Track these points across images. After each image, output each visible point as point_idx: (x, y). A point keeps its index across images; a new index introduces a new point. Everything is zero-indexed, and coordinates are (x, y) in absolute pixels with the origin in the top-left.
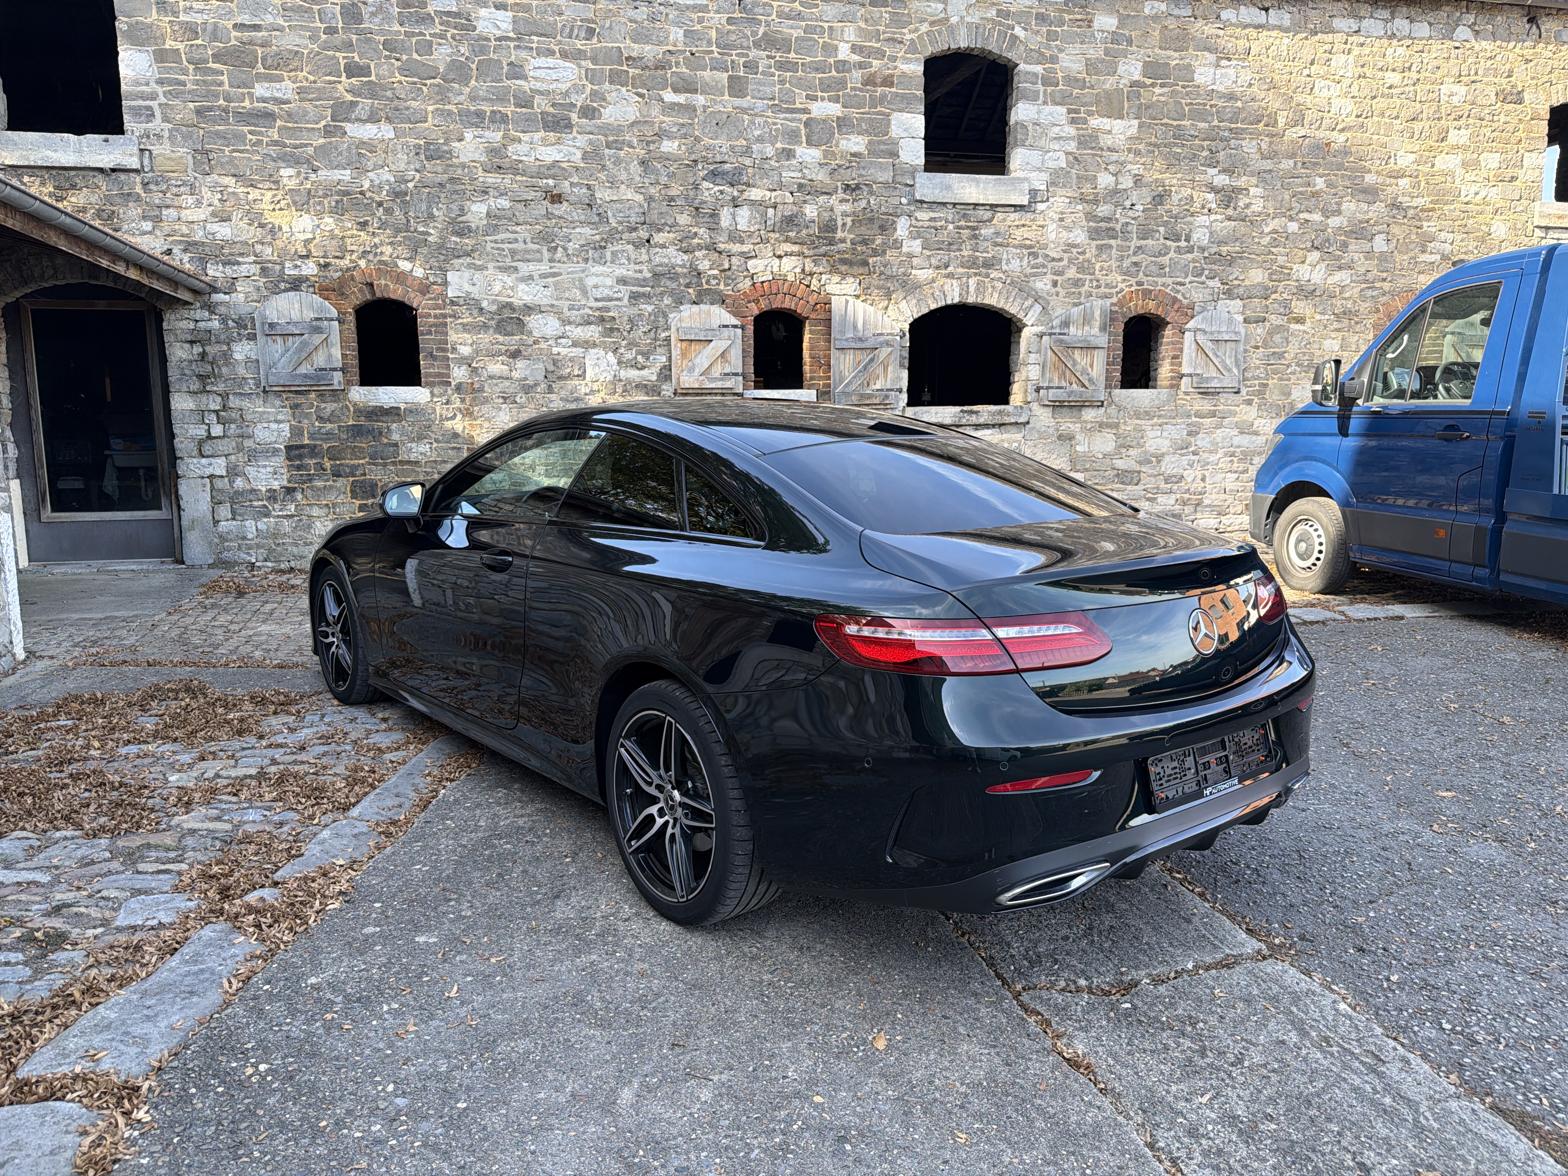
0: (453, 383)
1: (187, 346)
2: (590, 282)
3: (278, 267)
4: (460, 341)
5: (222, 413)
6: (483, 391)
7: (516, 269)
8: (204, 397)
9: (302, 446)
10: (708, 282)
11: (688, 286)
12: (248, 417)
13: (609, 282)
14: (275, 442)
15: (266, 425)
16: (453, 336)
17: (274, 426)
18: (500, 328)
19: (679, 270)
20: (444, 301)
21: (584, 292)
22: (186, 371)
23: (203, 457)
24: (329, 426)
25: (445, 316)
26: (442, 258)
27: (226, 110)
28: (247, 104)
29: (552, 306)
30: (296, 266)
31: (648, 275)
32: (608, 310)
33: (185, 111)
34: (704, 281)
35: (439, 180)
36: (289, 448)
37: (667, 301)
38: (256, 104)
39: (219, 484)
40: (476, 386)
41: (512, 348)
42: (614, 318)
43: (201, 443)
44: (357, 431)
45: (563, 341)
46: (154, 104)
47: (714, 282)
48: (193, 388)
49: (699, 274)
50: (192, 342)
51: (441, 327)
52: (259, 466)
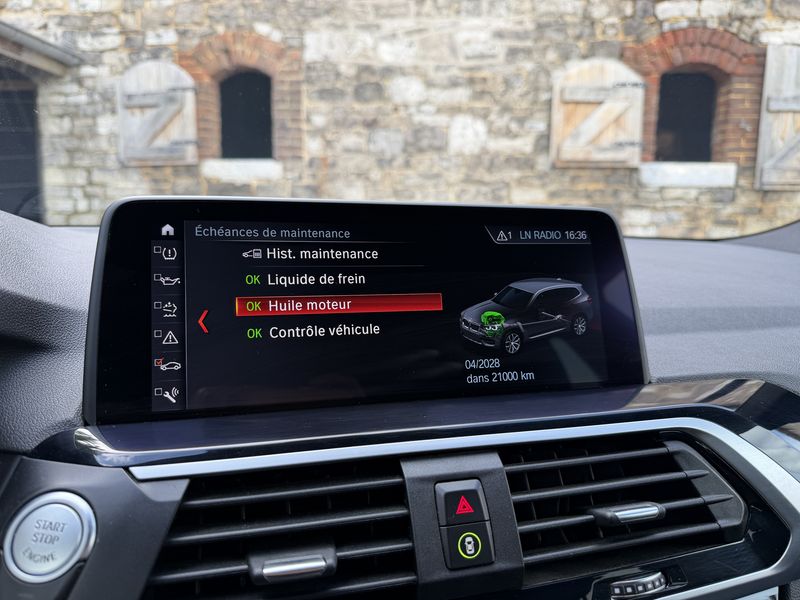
0: (306, 158)
1: (57, 121)
2: (461, 37)
4: (314, 110)
6: (336, 166)
7: (378, 27)
8: (71, 172)
10: (604, 32)
11: (579, 37)
13: (484, 36)
16: (306, 104)
18: (359, 94)
19: (569, 19)
20: (299, 66)
21: (453, 50)
22: (58, 147)
25: (298, 83)
26: (299, 19)
29: (416, 68)
30: (158, 35)
31: (530, 26)
32: (478, 68)
34: (598, 31)
37: (552, 56)
40: (329, 161)
41: (370, 118)
42: (484, 80)
45: (425, 108)
47: (611, 32)
48: (63, 162)
49: (593, 23)
50: (61, 116)
51: (296, 95)
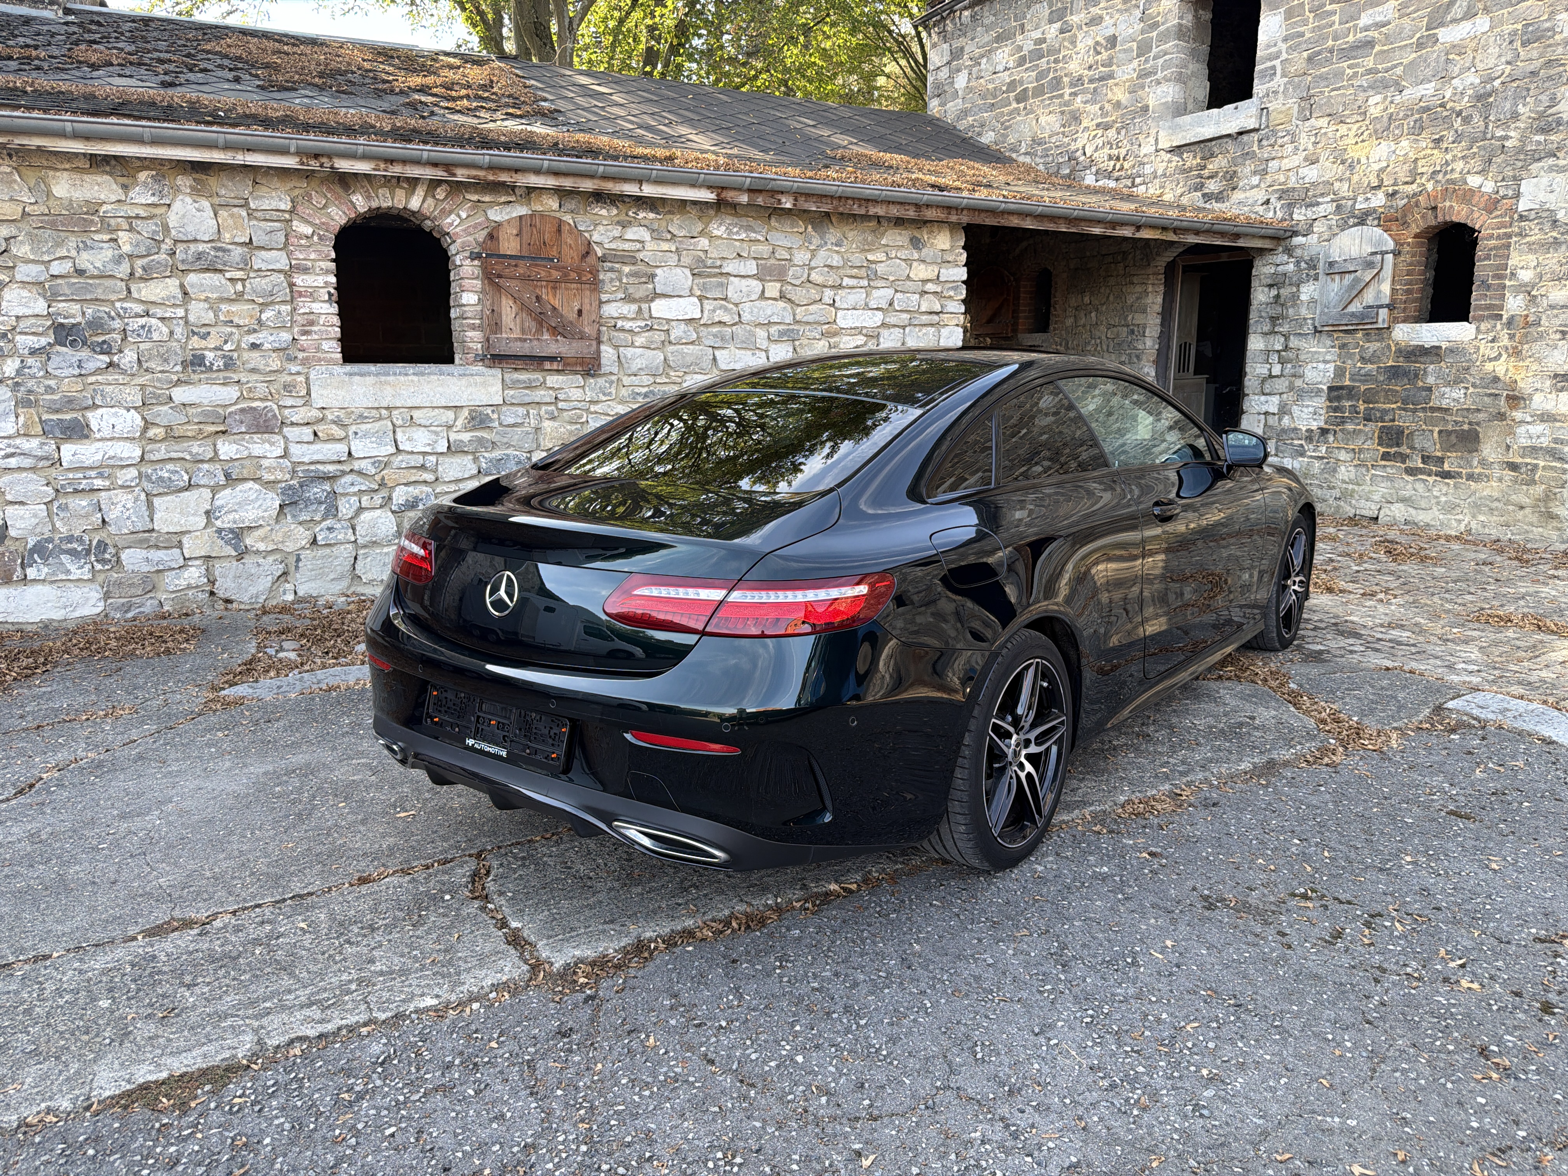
0: (1505, 317)
1: (1266, 289)
3: (1350, 203)
4: (1522, 264)
5: (1283, 353)
6: (1539, 324)
8: (1271, 338)
9: (1342, 388)
12: (1302, 357)
14: (1321, 383)
15: (1315, 365)
16: (1514, 260)
17: (1321, 366)
20: (1512, 218)
22: (1263, 314)
23: (1264, 394)
24: (1369, 366)
25: (1509, 236)
26: (1520, 164)
27: (1331, 51)
28: (1351, 38)
30: (1367, 199)
33: (1299, 60)
35: (1532, 68)
36: (1330, 389)
38: (1359, 35)
39: (1272, 421)
40: (1531, 319)
43: (1264, 381)
44: (1394, 373)
46: (1277, 62)
48: (1266, 329)
50: (1270, 286)
51: (1503, 249)
52: (1303, 406)
